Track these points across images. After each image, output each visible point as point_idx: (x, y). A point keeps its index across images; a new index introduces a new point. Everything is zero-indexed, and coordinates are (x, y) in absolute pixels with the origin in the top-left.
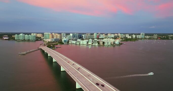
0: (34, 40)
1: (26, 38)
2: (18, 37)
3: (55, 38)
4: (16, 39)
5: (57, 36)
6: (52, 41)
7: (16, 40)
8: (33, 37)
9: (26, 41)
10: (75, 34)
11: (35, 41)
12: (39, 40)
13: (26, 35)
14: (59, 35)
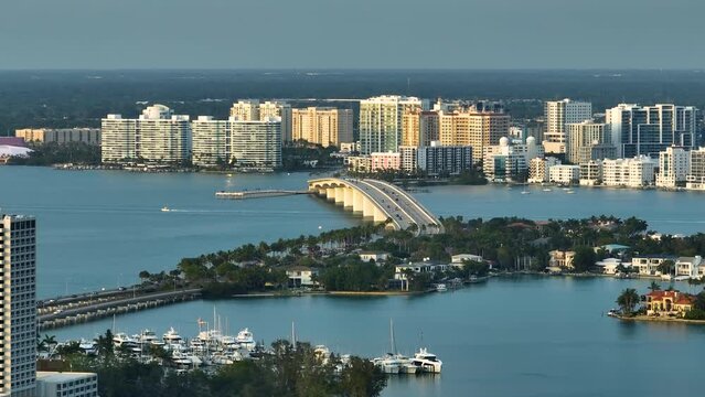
0: (268, 163)
1: (199, 147)
2: (133, 139)
3: (433, 144)
4: (109, 152)
5: (460, 126)
6: (409, 166)
7: (116, 166)
8: (259, 136)
9: (198, 168)
10: (654, 113)
11: (278, 170)
12: (309, 168)
13: (203, 119)
14: (480, 117)
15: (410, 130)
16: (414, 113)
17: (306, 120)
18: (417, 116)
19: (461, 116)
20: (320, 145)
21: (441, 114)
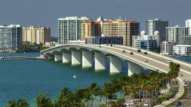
3: (103, 35)
14: (125, 23)
15: (86, 31)
16: (88, 23)
17: (29, 32)
18: (90, 24)
19: (114, 22)
20: (35, 43)
21: (101, 23)
